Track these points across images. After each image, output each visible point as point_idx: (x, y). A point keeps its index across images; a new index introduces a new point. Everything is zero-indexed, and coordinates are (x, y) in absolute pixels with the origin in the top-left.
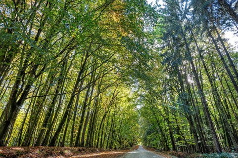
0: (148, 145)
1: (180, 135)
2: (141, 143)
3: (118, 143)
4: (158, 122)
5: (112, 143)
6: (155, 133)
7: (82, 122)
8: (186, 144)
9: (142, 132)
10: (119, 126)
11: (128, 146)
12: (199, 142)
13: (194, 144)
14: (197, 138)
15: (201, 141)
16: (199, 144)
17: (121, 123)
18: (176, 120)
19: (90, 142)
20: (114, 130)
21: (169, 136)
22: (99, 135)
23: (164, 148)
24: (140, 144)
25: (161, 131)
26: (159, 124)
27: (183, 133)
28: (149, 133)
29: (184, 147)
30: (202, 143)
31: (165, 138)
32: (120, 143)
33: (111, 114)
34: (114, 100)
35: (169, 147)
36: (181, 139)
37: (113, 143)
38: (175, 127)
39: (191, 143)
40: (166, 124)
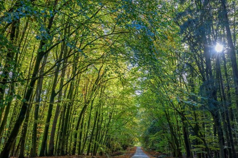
0: (149, 147)
1: (198, 136)
2: (139, 143)
3: (105, 146)
4: (167, 116)
5: (96, 147)
6: (162, 131)
7: (48, 120)
8: (207, 149)
9: (141, 128)
10: (107, 122)
11: (119, 149)
12: (226, 147)
13: (219, 149)
14: (224, 142)
15: (229, 146)
16: (225, 150)
17: (110, 117)
18: (195, 115)
19: (63, 148)
20: (99, 128)
21: (182, 136)
22: (76, 137)
23: (174, 153)
24: (138, 145)
25: (171, 129)
26: (168, 119)
27: (203, 134)
28: (152, 131)
29: (203, 154)
30: (230, 149)
31: (176, 139)
32: (109, 146)
33: (94, 105)
34: (100, 83)
35: (182, 151)
36: (200, 143)
37: (98, 146)
38: (193, 125)
39: (213, 148)
40: (179, 119)
